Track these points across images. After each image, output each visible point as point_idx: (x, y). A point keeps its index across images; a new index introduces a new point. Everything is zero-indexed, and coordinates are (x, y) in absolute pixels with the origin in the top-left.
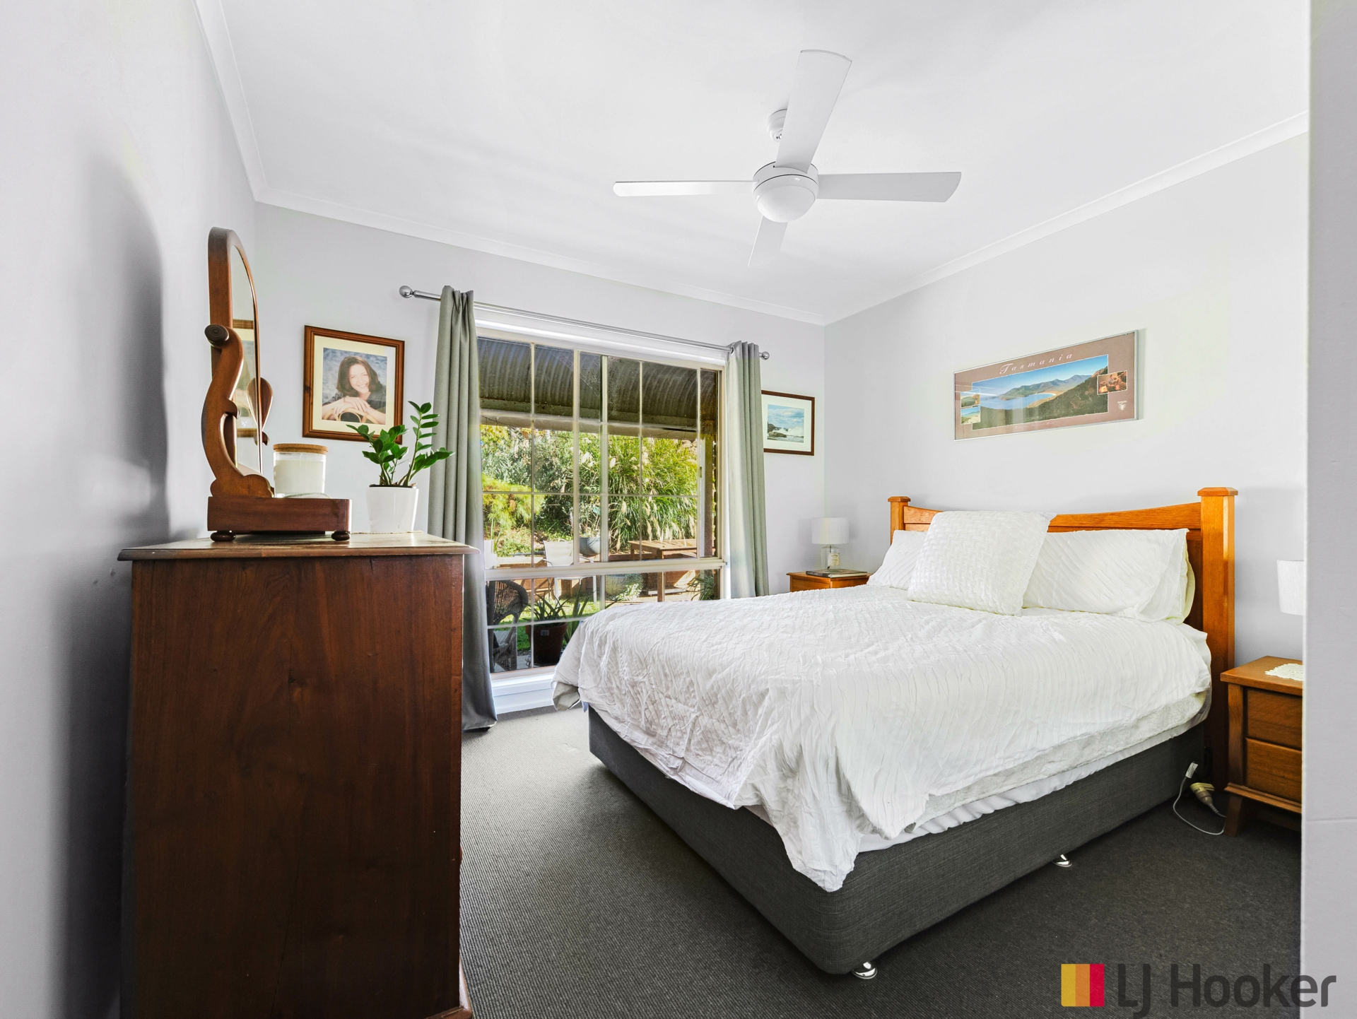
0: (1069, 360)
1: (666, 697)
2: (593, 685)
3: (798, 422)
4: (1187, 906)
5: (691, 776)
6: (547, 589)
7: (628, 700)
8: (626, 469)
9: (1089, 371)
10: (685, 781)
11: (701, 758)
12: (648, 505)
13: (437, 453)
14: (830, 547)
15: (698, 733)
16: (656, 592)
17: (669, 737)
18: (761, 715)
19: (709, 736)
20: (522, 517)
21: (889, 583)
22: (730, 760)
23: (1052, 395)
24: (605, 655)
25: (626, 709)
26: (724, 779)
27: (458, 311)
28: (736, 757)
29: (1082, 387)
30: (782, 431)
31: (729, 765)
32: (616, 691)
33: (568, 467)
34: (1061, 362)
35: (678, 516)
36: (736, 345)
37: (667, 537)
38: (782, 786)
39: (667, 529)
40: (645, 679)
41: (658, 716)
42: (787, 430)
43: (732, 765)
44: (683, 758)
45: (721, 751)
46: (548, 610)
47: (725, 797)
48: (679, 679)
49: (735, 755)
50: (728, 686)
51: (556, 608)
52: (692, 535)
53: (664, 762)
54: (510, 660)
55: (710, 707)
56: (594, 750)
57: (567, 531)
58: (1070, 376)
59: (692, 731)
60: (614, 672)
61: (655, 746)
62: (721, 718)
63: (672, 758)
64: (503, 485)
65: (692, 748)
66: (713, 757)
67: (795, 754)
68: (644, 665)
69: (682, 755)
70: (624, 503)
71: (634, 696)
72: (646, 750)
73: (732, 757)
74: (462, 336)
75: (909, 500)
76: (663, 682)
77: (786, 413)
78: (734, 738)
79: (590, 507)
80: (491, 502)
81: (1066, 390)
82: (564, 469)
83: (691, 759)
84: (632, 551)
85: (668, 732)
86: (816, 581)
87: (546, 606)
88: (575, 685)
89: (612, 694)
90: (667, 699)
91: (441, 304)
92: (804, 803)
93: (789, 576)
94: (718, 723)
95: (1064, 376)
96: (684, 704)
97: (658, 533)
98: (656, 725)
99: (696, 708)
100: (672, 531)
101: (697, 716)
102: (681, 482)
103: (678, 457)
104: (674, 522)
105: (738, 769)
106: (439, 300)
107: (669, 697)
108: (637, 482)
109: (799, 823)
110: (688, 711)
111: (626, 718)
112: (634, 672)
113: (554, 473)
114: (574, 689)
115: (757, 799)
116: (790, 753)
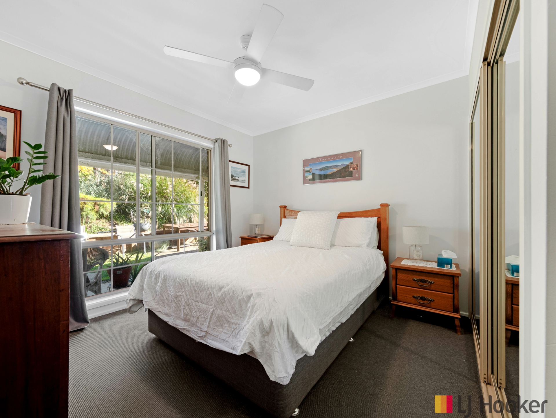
0: (341, 158)
1: (196, 302)
2: (152, 299)
3: (243, 175)
4: (389, 347)
5: (211, 340)
6: (118, 249)
7: (173, 305)
8: (161, 192)
9: (347, 163)
10: (207, 343)
11: (216, 330)
12: (172, 208)
13: (47, 175)
14: (257, 226)
15: (214, 318)
16: (176, 247)
17: (198, 321)
18: (250, 307)
19: (221, 319)
20: (103, 214)
21: (281, 239)
22: (233, 330)
23: (336, 170)
24: (159, 283)
25: (172, 309)
26: (230, 340)
27: (62, 99)
28: (236, 328)
29: (345, 168)
30: (237, 178)
31: (232, 332)
32: (166, 301)
33: (130, 190)
34: (338, 159)
35: (186, 213)
36: (218, 139)
37: (181, 222)
38: (262, 340)
39: (181, 219)
40: (184, 294)
41: (191, 312)
42: (239, 178)
43: (234, 332)
44: (206, 331)
45: (228, 326)
46: (121, 260)
47: (231, 349)
48: (203, 292)
49: (235, 327)
50: (230, 294)
51: (126, 259)
52: (192, 221)
53: (195, 334)
54: (97, 288)
55: (221, 305)
56: (151, 330)
57: (129, 221)
58: (341, 164)
59: (211, 317)
60: (164, 291)
61: (189, 326)
62: (227, 309)
63: (199, 332)
64: (92, 197)
65: (211, 325)
66: (223, 329)
67: (269, 324)
68: (183, 287)
69: (206, 329)
70: (160, 207)
71: (177, 303)
72: (184, 329)
73: (234, 328)
74: (65, 113)
75: (287, 207)
76: (194, 295)
77: (238, 171)
78: (234, 319)
79: (142, 209)
80: (83, 206)
81: (340, 169)
82: (127, 191)
83: (210, 331)
84: (164, 229)
85: (197, 319)
86: (251, 239)
87: (120, 259)
88: (140, 299)
89: (163, 303)
90: (196, 303)
91: (50, 93)
92: (274, 347)
93: (240, 238)
94: (225, 312)
95: (339, 164)
96: (206, 304)
97: (177, 220)
98: (190, 316)
99: (213, 306)
100: (183, 220)
101: (214, 310)
102: (188, 198)
103: (185, 187)
104: (184, 216)
105: (237, 334)
106: (49, 91)
107: (198, 302)
108: (166, 198)
109: (273, 357)
110: (208, 307)
111: (172, 314)
112: (177, 290)
113: (122, 193)
114: (140, 302)
115: (250, 349)
116: (266, 324)
